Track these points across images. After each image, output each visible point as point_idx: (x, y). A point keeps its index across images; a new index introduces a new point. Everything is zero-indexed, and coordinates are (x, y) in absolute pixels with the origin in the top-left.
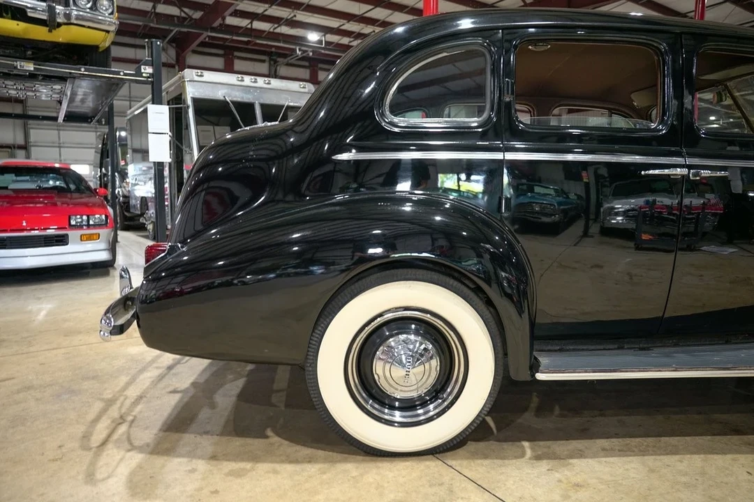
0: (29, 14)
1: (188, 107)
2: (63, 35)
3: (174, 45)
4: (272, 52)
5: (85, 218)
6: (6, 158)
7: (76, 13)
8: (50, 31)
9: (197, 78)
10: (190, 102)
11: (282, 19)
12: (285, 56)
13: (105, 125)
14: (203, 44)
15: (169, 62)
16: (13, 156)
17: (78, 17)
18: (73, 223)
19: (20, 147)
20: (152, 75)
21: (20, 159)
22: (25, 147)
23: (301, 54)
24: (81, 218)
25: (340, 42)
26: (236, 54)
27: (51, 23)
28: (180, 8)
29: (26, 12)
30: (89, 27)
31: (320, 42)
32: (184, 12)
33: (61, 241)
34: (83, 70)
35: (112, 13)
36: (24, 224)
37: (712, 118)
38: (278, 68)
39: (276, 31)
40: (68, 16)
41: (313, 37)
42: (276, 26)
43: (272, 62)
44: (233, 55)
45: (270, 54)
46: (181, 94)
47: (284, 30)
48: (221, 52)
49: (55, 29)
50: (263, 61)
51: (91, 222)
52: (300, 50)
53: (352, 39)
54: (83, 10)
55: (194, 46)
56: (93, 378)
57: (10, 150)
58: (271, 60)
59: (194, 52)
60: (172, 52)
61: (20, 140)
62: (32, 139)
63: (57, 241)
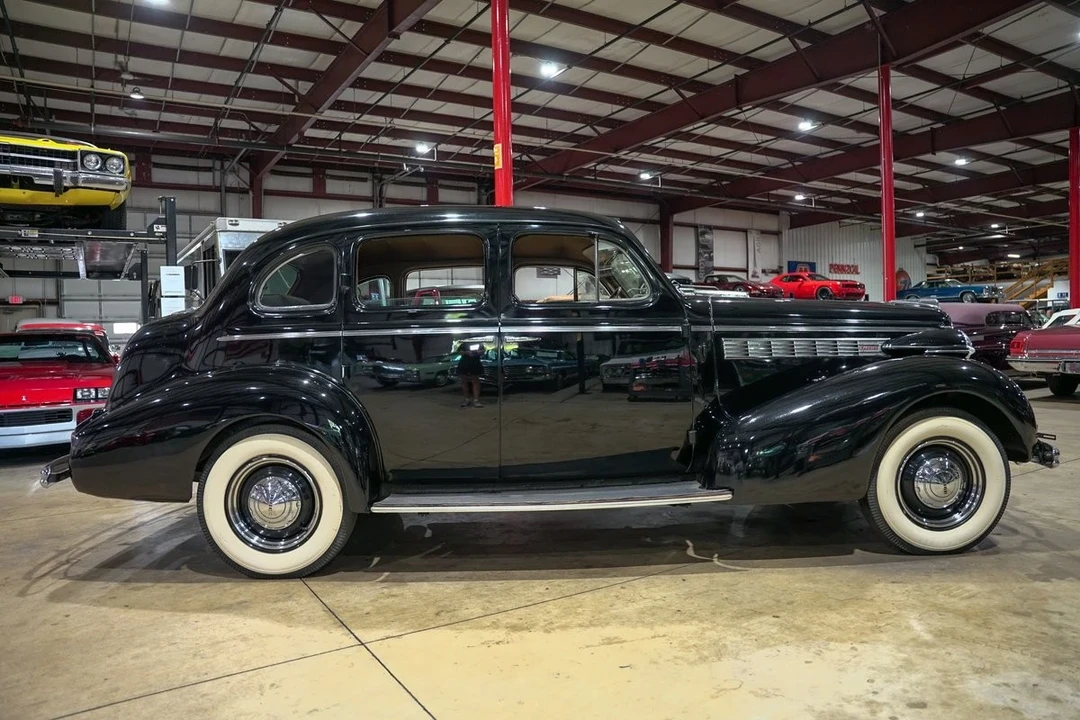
0: (36, 182)
1: (220, 261)
2: (70, 199)
3: (247, 165)
4: (375, 168)
5: (93, 391)
6: (32, 317)
7: (83, 176)
8: (57, 196)
9: (230, 228)
10: (221, 256)
11: (381, 128)
12: (391, 172)
13: (137, 279)
14: (281, 162)
15: (241, 186)
16: (41, 315)
17: (87, 180)
18: (79, 395)
19: (51, 303)
20: (165, 234)
21: (49, 321)
22: (56, 302)
23: (410, 170)
24: (89, 391)
25: (461, 152)
26: (329, 172)
27: (58, 188)
28: (249, 123)
29: (33, 180)
30: (97, 189)
31: (432, 153)
32: (254, 127)
33: (64, 417)
34: (90, 233)
35: (122, 172)
36: (24, 399)
37: (995, 226)
38: (384, 188)
39: (376, 142)
40: (74, 180)
41: (423, 148)
42: (373, 137)
43: (376, 181)
44: (324, 174)
45: (372, 170)
46: (213, 247)
47: (384, 140)
48: (308, 170)
49: (61, 194)
50: (364, 180)
51: (100, 396)
52: (407, 166)
53: (474, 149)
54: (92, 171)
55: (271, 165)
56: (57, 537)
57: (37, 306)
58: (375, 178)
59: (274, 172)
60: (245, 175)
61: (51, 294)
62: (65, 292)
63: (59, 417)
